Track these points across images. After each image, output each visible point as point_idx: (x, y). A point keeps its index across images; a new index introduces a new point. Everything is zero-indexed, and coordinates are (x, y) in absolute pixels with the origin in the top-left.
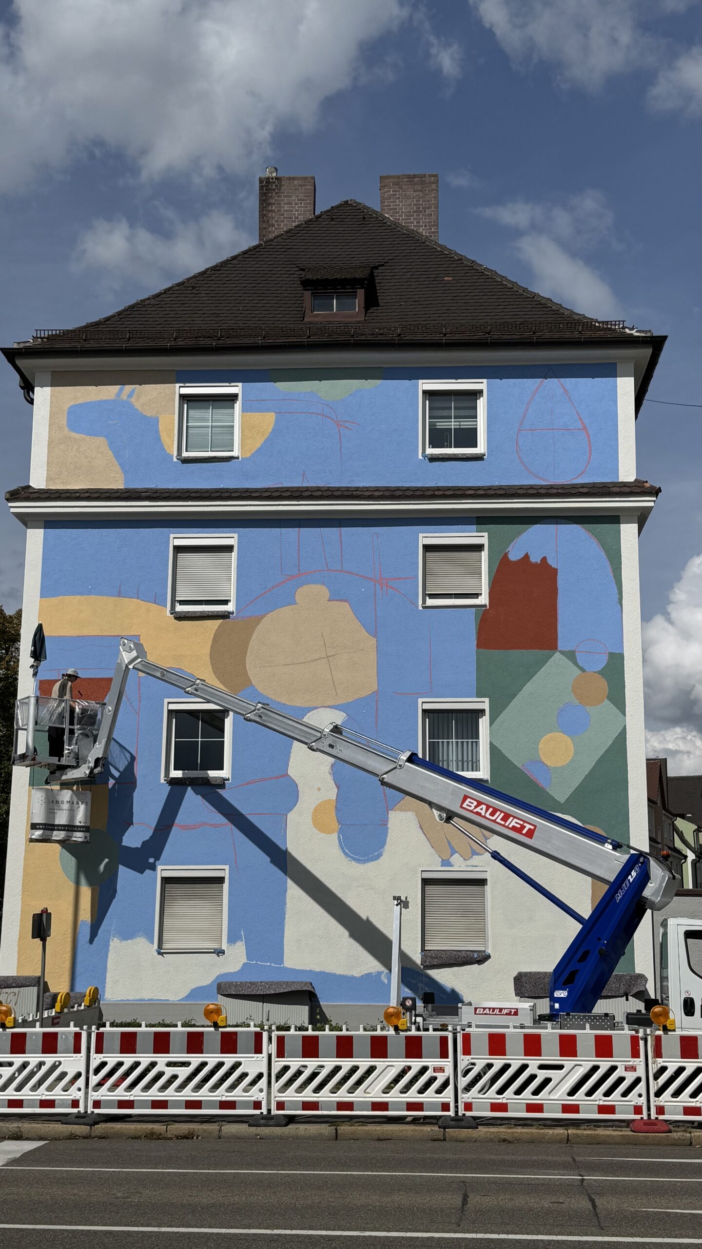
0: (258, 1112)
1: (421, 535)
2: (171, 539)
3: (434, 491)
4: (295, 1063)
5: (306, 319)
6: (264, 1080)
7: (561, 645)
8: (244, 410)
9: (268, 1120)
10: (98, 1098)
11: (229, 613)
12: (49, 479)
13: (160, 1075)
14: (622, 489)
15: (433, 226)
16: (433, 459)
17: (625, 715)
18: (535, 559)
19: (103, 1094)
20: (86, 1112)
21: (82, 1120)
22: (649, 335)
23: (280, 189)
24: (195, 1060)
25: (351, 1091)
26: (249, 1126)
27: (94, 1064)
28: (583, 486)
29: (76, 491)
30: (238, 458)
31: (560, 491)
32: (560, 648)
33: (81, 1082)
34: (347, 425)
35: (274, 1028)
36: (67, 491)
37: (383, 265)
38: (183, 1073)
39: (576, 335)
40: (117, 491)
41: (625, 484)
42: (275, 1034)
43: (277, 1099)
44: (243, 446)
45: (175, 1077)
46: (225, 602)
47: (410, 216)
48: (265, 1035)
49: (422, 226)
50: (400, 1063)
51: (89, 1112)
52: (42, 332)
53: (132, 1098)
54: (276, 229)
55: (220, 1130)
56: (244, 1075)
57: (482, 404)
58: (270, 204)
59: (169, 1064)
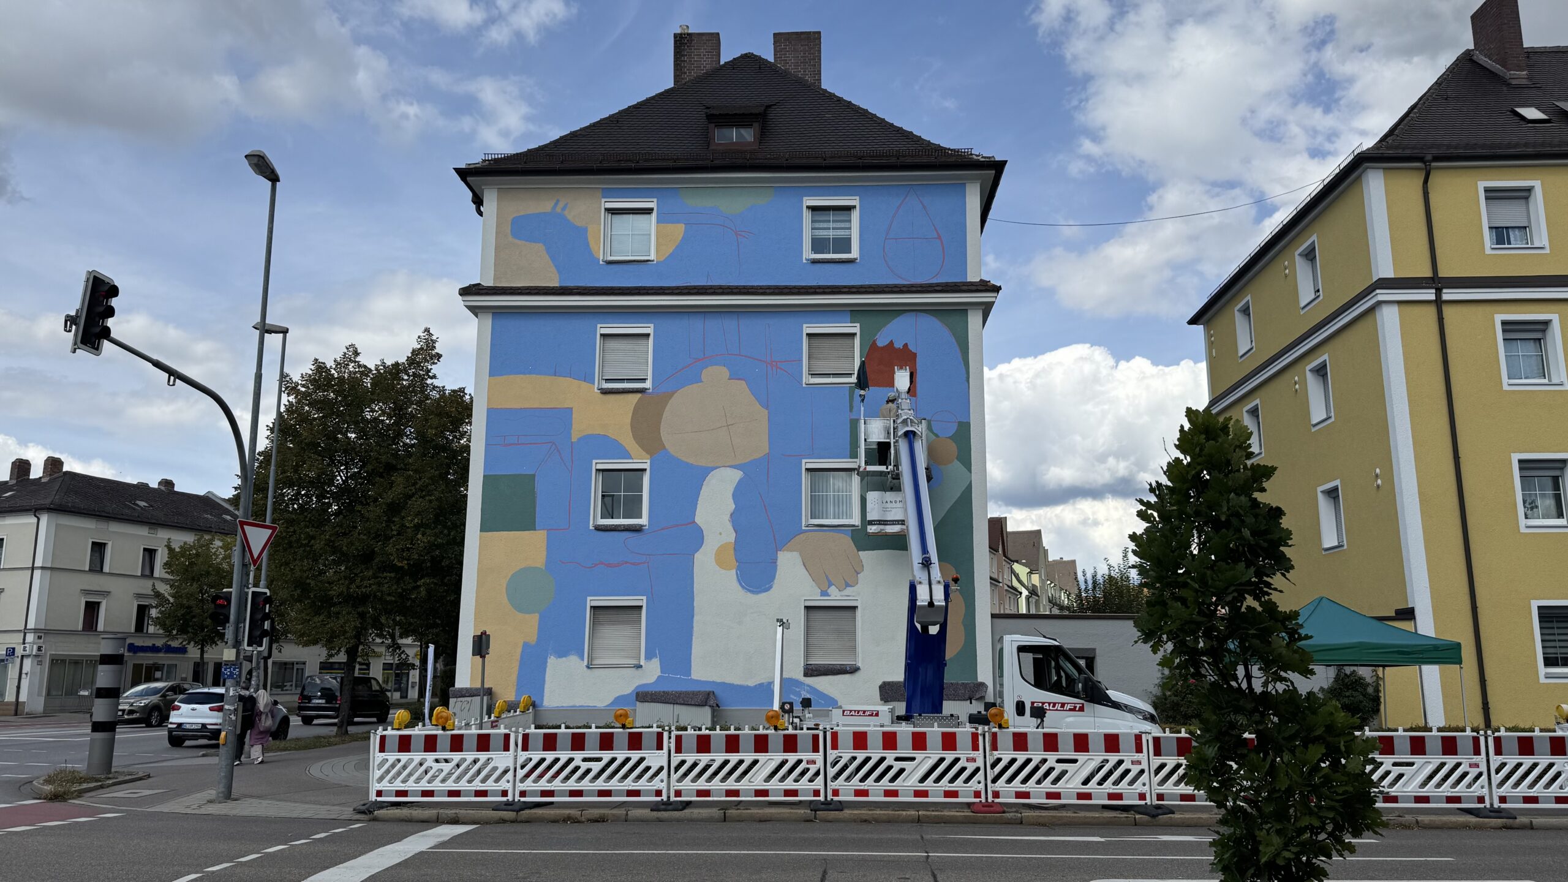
0: (659, 799)
1: (805, 326)
2: (598, 328)
3: (816, 289)
4: (690, 758)
5: (710, 148)
6: (665, 771)
8: (659, 221)
9: (668, 805)
10: (524, 789)
11: (646, 389)
12: (496, 278)
13: (577, 768)
14: (970, 288)
15: (816, 74)
16: (815, 262)
17: (971, 472)
18: (899, 345)
19: (529, 785)
20: (514, 800)
21: (510, 807)
22: (993, 159)
23: (691, 43)
24: (607, 756)
25: (739, 780)
26: (651, 810)
27: (520, 761)
28: (938, 285)
29: (519, 288)
30: (653, 261)
31: (919, 289)
33: (510, 775)
34: (743, 233)
35: (673, 728)
36: (511, 288)
37: (775, 105)
38: (596, 767)
39: (933, 159)
40: (553, 288)
41: (972, 284)
42: (674, 733)
43: (675, 788)
44: (657, 251)
45: (588, 771)
46: (644, 380)
47: (798, 66)
48: (666, 735)
49: (807, 75)
50: (778, 757)
51: (516, 800)
52: (490, 156)
53: (552, 789)
54: (687, 76)
55: (627, 815)
56: (648, 768)
57: (855, 215)
58: (683, 55)
59: (585, 760)
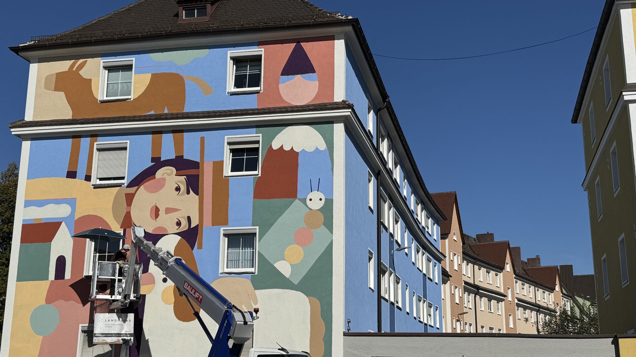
1: (226, 137)
2: (96, 145)
7: (299, 196)
12: (34, 116)
14: (334, 106)
16: (233, 94)
17: (332, 234)
29: (46, 122)
32: (298, 197)
36: (42, 122)
39: (313, 21)
40: (69, 120)
41: (336, 103)
